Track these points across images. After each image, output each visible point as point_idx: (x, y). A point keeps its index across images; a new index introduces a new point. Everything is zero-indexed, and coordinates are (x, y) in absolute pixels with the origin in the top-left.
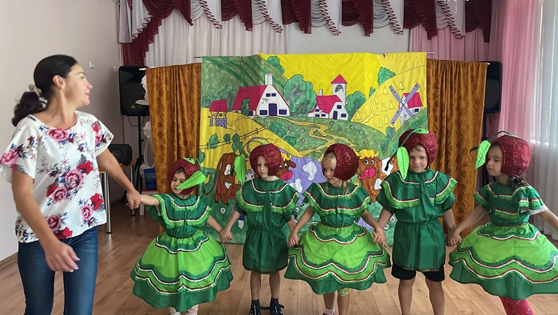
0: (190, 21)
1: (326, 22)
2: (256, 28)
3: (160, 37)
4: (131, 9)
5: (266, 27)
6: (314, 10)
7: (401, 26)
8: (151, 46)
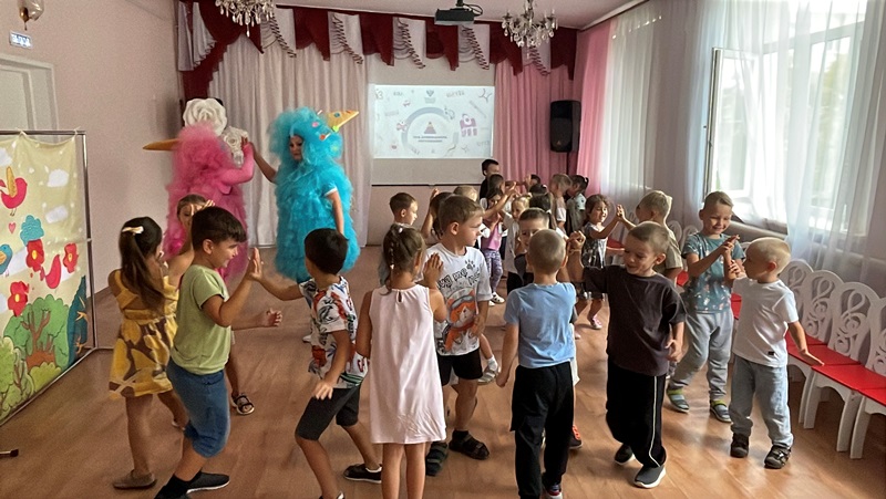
0: (260, 49)
1: (408, 54)
2: (334, 58)
3: (225, 65)
4: (192, 32)
5: (344, 57)
6: (397, 41)
7: (487, 61)
8: (215, 75)
